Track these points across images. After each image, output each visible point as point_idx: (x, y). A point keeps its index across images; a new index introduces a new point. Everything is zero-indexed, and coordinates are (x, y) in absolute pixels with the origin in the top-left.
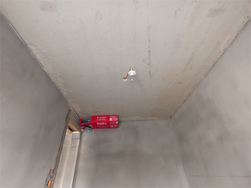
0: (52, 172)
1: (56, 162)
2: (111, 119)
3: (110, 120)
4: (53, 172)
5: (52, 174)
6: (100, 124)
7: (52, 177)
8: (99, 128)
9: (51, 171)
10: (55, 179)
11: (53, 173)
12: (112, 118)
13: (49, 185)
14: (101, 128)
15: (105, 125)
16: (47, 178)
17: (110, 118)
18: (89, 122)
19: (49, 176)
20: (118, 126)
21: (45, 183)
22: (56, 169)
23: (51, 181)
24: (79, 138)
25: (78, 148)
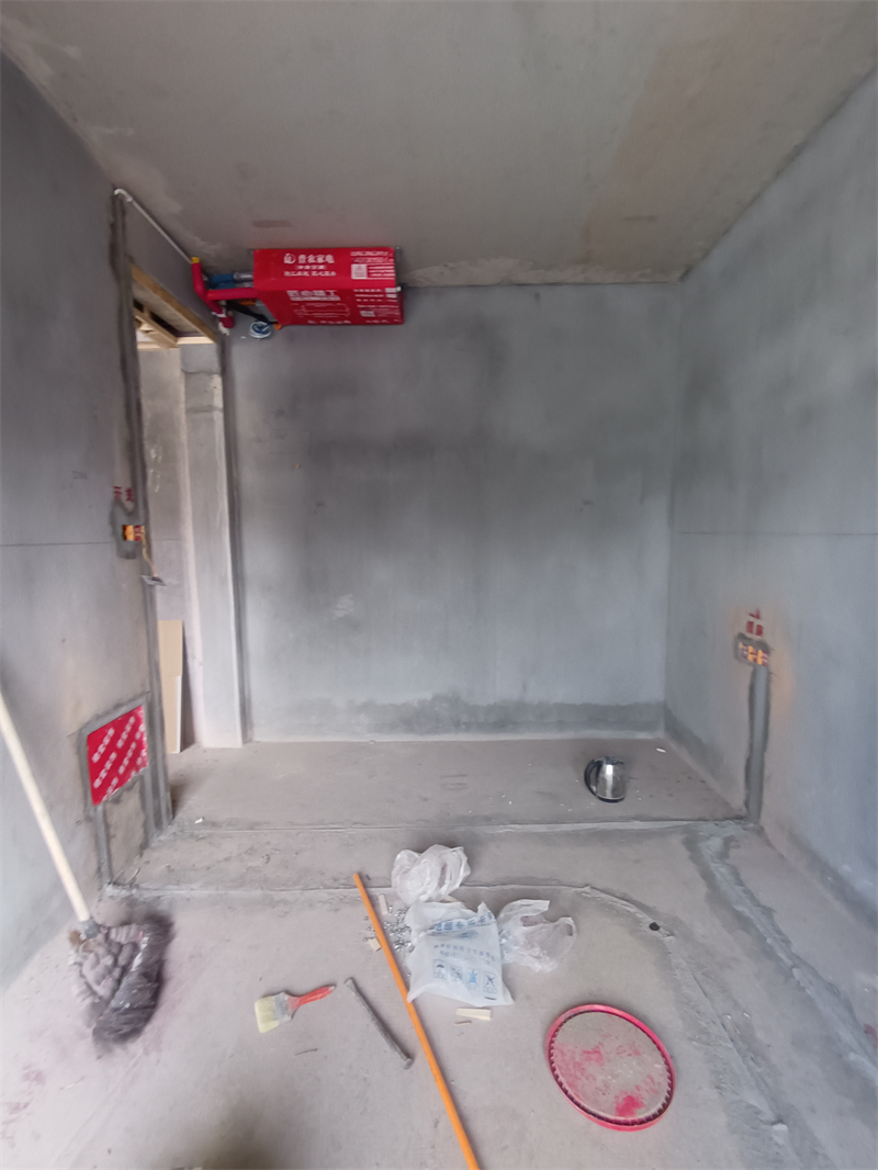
0: (124, 497)
1: (132, 462)
2: (358, 272)
3: (354, 277)
4: (130, 495)
5: (129, 505)
6: (307, 296)
7: (132, 514)
8: (302, 321)
9: (117, 493)
11: (130, 499)
12: (364, 266)
13: (131, 537)
14: (318, 322)
15: (332, 306)
16: (112, 515)
17: (354, 266)
18: (247, 285)
19: (118, 510)
20: (397, 313)
21: (108, 529)
22: (141, 487)
23: (136, 527)
24: (219, 370)
25: (222, 415)
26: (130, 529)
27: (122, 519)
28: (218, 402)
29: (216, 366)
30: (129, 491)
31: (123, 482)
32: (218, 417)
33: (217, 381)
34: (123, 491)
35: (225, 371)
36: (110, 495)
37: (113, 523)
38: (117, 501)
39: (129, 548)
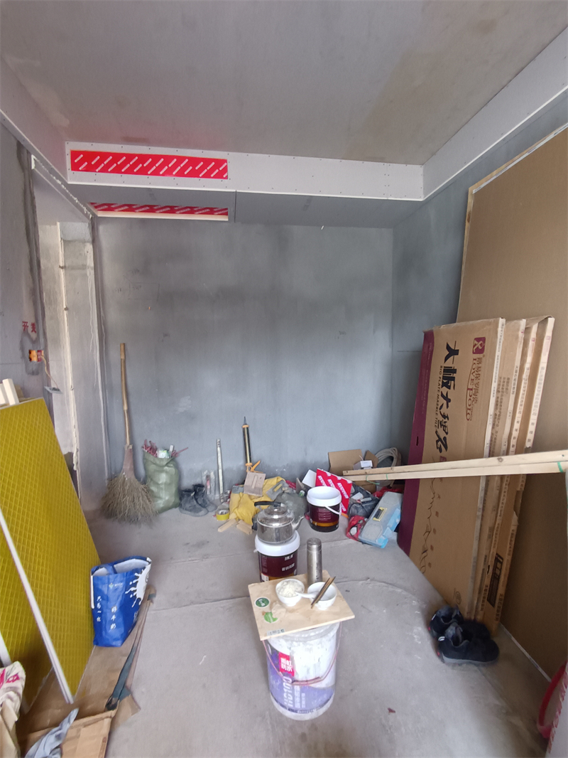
0: (30, 329)
1: (35, 303)
4: (34, 328)
5: (34, 335)
7: (35, 342)
9: (25, 326)
10: (46, 346)
11: (33, 330)
13: (35, 359)
16: (22, 342)
19: (26, 339)
21: (19, 353)
22: (40, 321)
23: (38, 351)
24: (91, 240)
25: (93, 272)
26: (34, 353)
27: (28, 346)
28: (90, 262)
29: (88, 237)
30: (33, 325)
31: (30, 320)
32: (90, 273)
33: (89, 247)
34: (29, 325)
35: (95, 240)
36: (20, 328)
37: (22, 349)
38: (25, 331)
39: (34, 367)
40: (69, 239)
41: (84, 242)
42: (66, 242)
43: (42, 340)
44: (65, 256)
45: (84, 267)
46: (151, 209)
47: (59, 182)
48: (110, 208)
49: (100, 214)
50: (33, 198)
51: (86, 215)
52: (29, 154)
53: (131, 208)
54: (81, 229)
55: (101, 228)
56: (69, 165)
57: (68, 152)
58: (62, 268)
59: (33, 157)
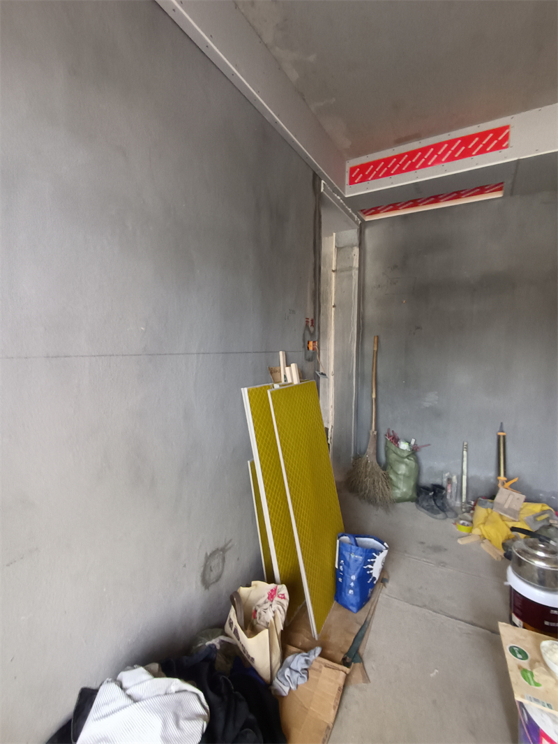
0: (310, 324)
1: (315, 303)
4: (312, 323)
5: (312, 329)
7: (312, 335)
9: (307, 322)
10: (319, 338)
11: (312, 325)
13: (311, 348)
16: (304, 335)
19: (307, 332)
21: (302, 343)
22: (317, 318)
23: (314, 342)
24: (358, 243)
25: (357, 272)
26: (311, 343)
27: (308, 337)
28: (356, 264)
29: (356, 241)
30: (312, 321)
31: (311, 317)
32: (355, 273)
33: (356, 250)
34: (310, 321)
35: (361, 244)
36: (304, 323)
37: (304, 340)
38: (307, 325)
39: (309, 355)
40: (341, 245)
41: (352, 246)
42: (338, 249)
43: (317, 333)
44: (337, 261)
45: (351, 268)
46: (415, 203)
47: (339, 198)
48: (376, 211)
49: (368, 219)
50: (320, 217)
51: (356, 222)
52: (320, 180)
53: (395, 207)
54: (351, 235)
55: (367, 232)
56: (347, 181)
57: (348, 169)
58: (333, 271)
59: (323, 181)
